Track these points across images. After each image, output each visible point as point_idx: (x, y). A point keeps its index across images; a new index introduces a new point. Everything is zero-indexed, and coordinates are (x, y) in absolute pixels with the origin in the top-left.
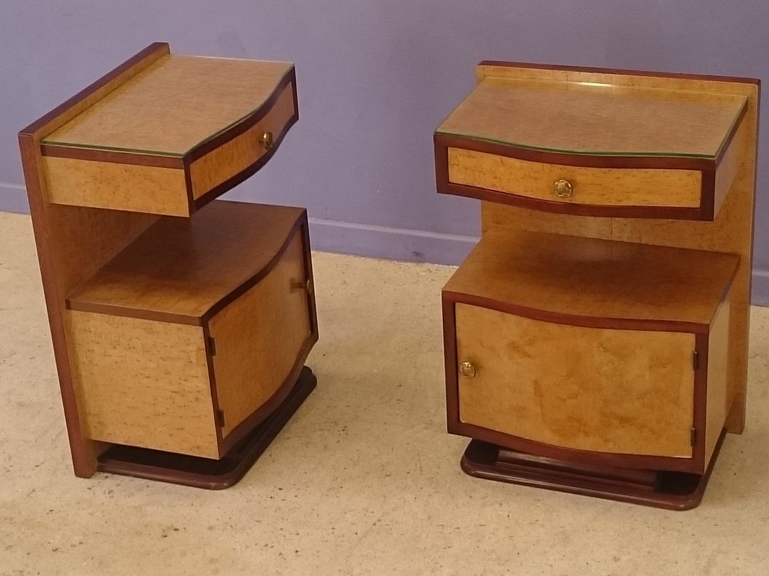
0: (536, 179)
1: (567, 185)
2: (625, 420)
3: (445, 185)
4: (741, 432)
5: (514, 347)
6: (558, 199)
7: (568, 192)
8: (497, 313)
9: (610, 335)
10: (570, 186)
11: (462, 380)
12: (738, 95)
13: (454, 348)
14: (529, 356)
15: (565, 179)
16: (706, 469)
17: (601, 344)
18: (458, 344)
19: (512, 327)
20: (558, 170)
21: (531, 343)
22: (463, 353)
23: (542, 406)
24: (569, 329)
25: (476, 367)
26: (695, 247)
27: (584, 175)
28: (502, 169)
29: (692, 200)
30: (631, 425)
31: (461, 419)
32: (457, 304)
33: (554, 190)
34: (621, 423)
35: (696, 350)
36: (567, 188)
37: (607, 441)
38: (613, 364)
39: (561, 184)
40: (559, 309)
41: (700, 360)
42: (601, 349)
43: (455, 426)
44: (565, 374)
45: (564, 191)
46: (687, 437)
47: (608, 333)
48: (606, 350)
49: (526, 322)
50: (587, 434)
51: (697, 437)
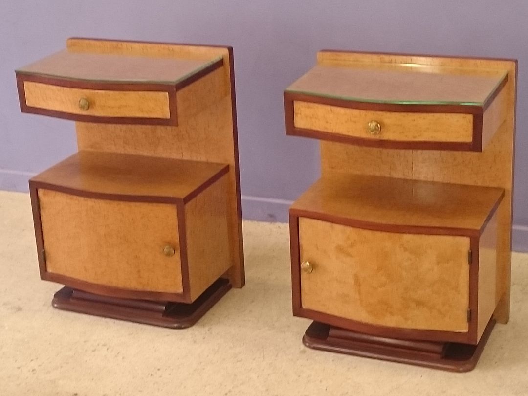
0: (355, 122)
1: (377, 125)
2: (419, 303)
3: (292, 129)
4: (506, 322)
5: (340, 249)
6: (371, 136)
7: (377, 130)
8: (328, 224)
9: (408, 238)
10: (379, 126)
11: (304, 275)
12: (501, 70)
13: (297, 252)
14: (351, 256)
15: (376, 121)
16: (478, 340)
17: (402, 245)
18: (300, 248)
19: (339, 234)
20: (371, 114)
21: (352, 246)
22: (305, 255)
23: (360, 293)
24: (379, 234)
25: (313, 266)
26: (472, 184)
27: (389, 118)
28: (331, 116)
29: (467, 137)
30: (424, 307)
31: (302, 305)
32: (300, 218)
33: (368, 130)
34: (417, 305)
35: (470, 249)
36: (377, 127)
37: (406, 319)
38: (411, 260)
39: (373, 125)
40: (372, 219)
41: (473, 258)
42: (402, 249)
43: (299, 311)
44: (376, 268)
45: (376, 129)
46: (464, 316)
47: (407, 237)
48: (406, 250)
49: (349, 230)
50: (392, 314)
51: (472, 316)
